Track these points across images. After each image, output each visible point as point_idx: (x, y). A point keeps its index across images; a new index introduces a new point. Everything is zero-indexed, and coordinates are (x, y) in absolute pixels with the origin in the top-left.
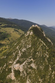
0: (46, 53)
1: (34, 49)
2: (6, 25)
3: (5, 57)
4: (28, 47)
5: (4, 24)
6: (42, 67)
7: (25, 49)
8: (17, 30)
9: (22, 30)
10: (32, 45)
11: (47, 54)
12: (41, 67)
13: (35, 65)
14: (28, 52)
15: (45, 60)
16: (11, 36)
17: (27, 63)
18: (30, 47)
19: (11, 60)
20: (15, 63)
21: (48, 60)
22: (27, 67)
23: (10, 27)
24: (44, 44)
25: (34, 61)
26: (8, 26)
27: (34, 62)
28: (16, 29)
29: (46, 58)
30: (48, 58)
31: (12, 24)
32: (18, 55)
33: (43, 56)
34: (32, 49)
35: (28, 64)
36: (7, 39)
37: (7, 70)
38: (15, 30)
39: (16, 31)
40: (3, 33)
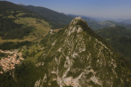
0: (111, 60)
1: (92, 54)
2: (25, 14)
3: (43, 64)
4: (81, 52)
5: (21, 13)
6: (111, 82)
7: (76, 55)
8: (40, 20)
9: (45, 20)
10: (87, 48)
11: (113, 61)
12: (108, 82)
13: (99, 80)
14: (83, 58)
15: (111, 71)
16: (36, 30)
17: (85, 75)
18: (84, 50)
19: (54, 69)
20: (65, 75)
21: (116, 71)
22: (85, 81)
23: (30, 16)
24: (106, 47)
25: (95, 73)
26: (27, 15)
27: (96, 75)
28: (38, 19)
29: (113, 69)
30: (116, 68)
31: (31, 12)
32: (66, 62)
33: (107, 65)
34: (89, 55)
35: (87, 78)
36: (32, 34)
37: (50, 84)
38: (37, 21)
39: (39, 22)
40: (23, 25)
